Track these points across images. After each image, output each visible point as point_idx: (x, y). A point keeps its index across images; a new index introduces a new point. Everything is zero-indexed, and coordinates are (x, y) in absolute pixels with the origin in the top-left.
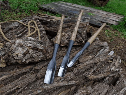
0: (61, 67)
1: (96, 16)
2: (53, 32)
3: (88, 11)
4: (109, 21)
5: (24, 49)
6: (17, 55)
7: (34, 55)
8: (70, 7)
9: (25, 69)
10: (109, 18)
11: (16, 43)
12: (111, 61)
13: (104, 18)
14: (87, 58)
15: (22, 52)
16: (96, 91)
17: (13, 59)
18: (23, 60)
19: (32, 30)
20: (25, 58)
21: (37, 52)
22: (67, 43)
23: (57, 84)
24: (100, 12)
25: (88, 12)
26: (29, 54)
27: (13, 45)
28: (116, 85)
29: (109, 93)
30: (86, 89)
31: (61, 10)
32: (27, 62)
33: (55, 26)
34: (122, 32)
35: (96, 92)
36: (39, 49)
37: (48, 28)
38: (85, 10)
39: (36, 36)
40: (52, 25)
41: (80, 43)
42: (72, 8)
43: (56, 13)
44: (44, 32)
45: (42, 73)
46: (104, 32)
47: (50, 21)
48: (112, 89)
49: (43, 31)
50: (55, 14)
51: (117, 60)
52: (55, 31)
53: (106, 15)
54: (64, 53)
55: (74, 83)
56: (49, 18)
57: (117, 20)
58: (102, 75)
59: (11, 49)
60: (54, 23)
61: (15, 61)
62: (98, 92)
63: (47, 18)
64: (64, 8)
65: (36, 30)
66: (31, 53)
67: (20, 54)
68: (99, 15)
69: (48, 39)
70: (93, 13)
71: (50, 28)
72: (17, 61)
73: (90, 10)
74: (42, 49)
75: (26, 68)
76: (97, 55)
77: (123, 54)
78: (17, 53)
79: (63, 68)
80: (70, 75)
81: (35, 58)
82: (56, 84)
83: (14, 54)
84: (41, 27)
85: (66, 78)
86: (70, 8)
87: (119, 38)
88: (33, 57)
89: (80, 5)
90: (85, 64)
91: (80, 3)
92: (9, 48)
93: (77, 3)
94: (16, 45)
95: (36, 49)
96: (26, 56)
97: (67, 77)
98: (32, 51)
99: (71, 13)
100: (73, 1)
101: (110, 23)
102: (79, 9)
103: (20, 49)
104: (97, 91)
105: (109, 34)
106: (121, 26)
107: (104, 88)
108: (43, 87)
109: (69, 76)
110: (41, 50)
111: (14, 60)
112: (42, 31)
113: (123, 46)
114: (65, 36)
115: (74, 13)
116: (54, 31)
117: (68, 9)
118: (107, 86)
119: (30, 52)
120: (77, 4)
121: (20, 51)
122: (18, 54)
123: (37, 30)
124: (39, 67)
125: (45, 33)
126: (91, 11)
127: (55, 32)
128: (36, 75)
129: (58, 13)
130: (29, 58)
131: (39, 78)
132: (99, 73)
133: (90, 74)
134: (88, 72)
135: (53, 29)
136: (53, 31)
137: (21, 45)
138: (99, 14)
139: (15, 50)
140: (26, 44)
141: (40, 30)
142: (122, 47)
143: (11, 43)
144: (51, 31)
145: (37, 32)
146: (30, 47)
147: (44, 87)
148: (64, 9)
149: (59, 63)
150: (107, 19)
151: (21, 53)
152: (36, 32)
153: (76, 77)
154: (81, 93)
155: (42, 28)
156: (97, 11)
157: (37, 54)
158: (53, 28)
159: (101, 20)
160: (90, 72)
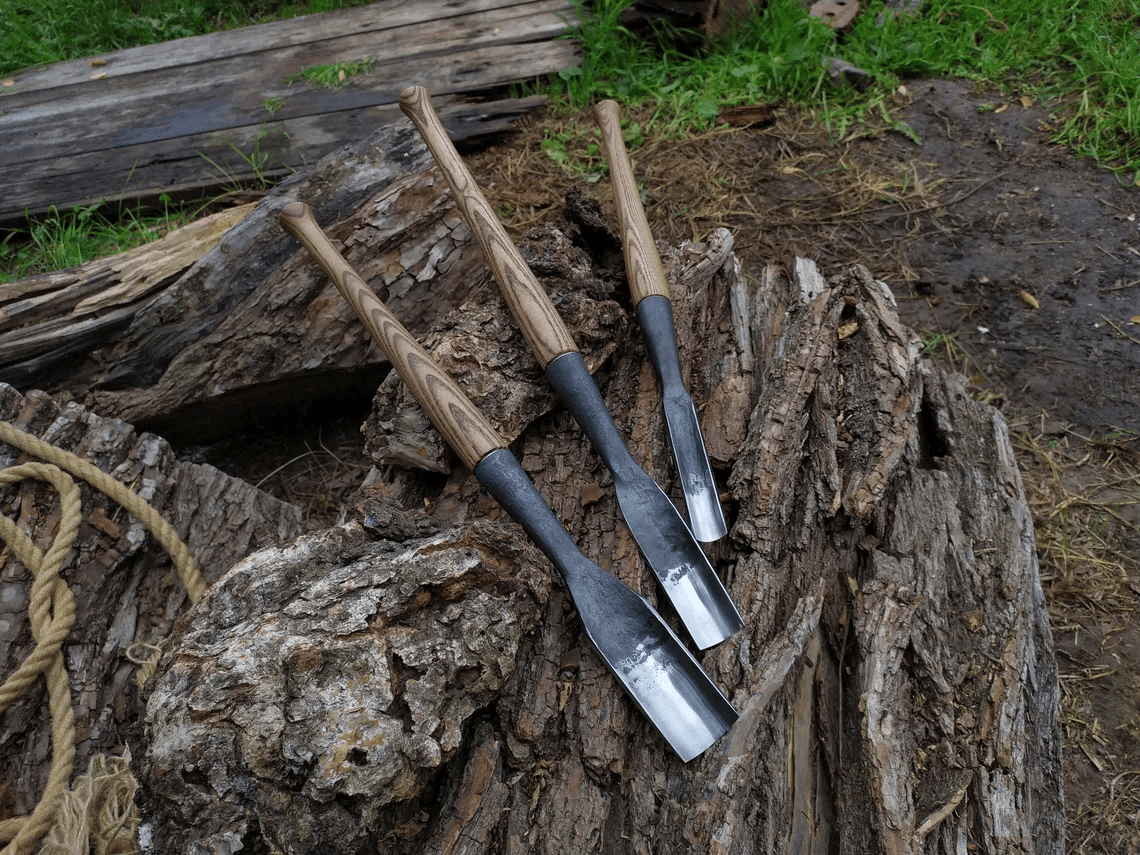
0: (667, 584)
1: (385, 70)
2: (228, 394)
3: (280, 56)
4: (506, 60)
5: (364, 669)
6: (357, 757)
7: (456, 654)
8: (108, 100)
9: (475, 802)
10: (486, 38)
11: (253, 680)
12: (852, 327)
13: (460, 57)
14: (728, 401)
15: (370, 704)
16: (921, 556)
17: (332, 813)
18: (420, 755)
19: (25, 502)
20: (424, 726)
21: (455, 610)
22: (527, 400)
23: (757, 698)
24: (387, 18)
25: (289, 63)
26: (417, 673)
27: (242, 716)
28: (952, 442)
29: (974, 511)
30: (886, 585)
31: (42, 170)
32: (454, 738)
33: (204, 333)
34: (644, 93)
35: (929, 563)
36: (454, 580)
37: (144, 398)
38: (252, 62)
39: (113, 528)
40: (162, 350)
41: (611, 339)
42: (128, 96)
43: (22, 222)
44: (153, 448)
45: (607, 723)
46: (545, 157)
47: (89, 323)
48: (963, 475)
49: (130, 444)
50: (24, 238)
51: (872, 293)
52: (238, 375)
53: (446, 25)
54: (571, 475)
55: (818, 612)
56: (61, 309)
57: (552, 25)
58: (892, 437)
59: (250, 758)
60: (170, 317)
61: (367, 814)
62: (934, 554)
63: (35, 313)
64: (55, 137)
65: (62, 481)
66: (421, 651)
67: (370, 725)
68: (403, 51)
69: (238, 482)
70: (348, 57)
71: (165, 383)
72: (389, 796)
73: (296, 39)
74: (471, 563)
75: (476, 787)
76: (744, 344)
77: (768, 239)
78: (344, 746)
79: (678, 577)
80: (758, 579)
81: (479, 668)
82: (748, 706)
83: (325, 764)
84: (82, 427)
85: (755, 622)
86: (111, 113)
87: (663, 146)
88: (463, 670)
89: (160, 37)
90: (774, 449)
91: (155, 23)
92: (239, 770)
93: (118, 33)
94: (267, 688)
95: (424, 597)
96: (415, 707)
97: (756, 607)
98: (414, 640)
99: (169, 148)
100: (68, 30)
101: (526, 71)
102: (199, 76)
103: (327, 694)
104: (927, 552)
105: (584, 161)
106: (606, 56)
107: (937, 504)
108: (711, 786)
109: (759, 595)
110: (472, 571)
111: (358, 816)
112: (123, 455)
113: (729, 189)
114: (471, 360)
115: (193, 137)
116: (231, 385)
117: (107, 126)
118: (936, 480)
119: (408, 653)
120: (133, 39)
121: (352, 704)
122: (356, 737)
123: (77, 479)
124: (539, 705)
125: (163, 450)
126: (312, 44)
127: (247, 381)
128: (579, 771)
129: (42, 217)
130: (447, 702)
131: (619, 768)
132: (873, 443)
133: (834, 486)
134: (819, 485)
135: (209, 372)
136: (217, 391)
137: (309, 665)
138: (394, 39)
139: (303, 730)
140: (323, 624)
141: (101, 458)
142: (734, 201)
143: (209, 714)
144: (199, 403)
145: (90, 493)
146: (379, 622)
147: (722, 782)
148: (65, 151)
149: (626, 566)
150: (482, 52)
151: (370, 714)
152: (82, 497)
153: (785, 563)
154: (882, 631)
155: (104, 433)
156: (356, 26)
157: (467, 625)
158: (194, 361)
159: (449, 84)
160: (829, 472)
